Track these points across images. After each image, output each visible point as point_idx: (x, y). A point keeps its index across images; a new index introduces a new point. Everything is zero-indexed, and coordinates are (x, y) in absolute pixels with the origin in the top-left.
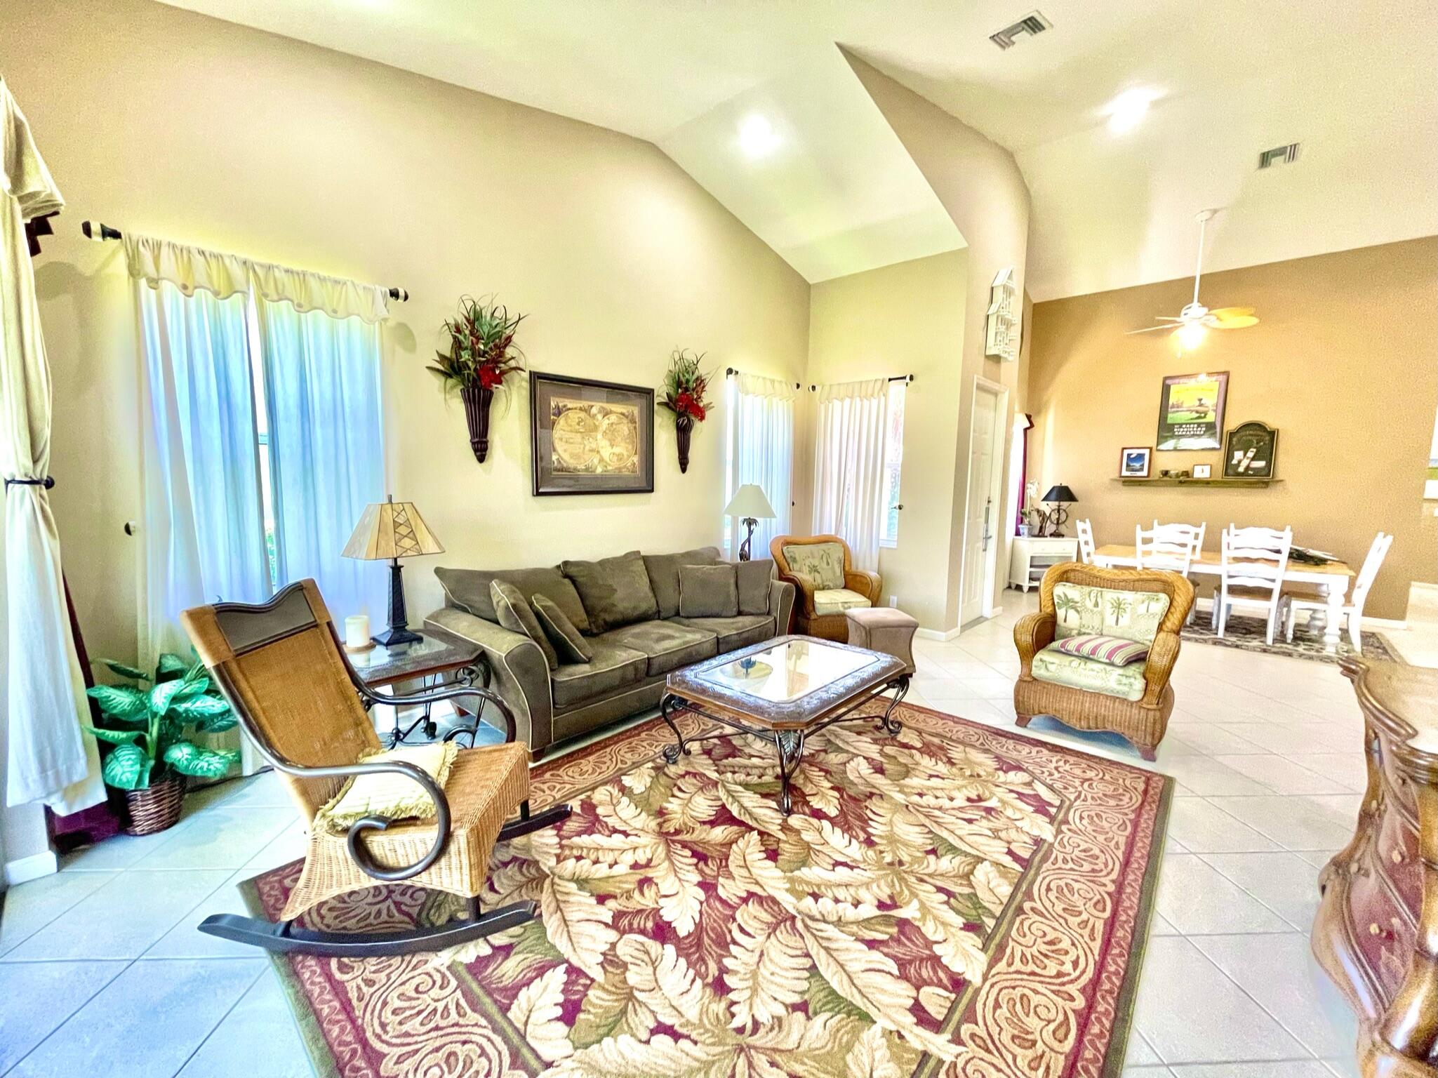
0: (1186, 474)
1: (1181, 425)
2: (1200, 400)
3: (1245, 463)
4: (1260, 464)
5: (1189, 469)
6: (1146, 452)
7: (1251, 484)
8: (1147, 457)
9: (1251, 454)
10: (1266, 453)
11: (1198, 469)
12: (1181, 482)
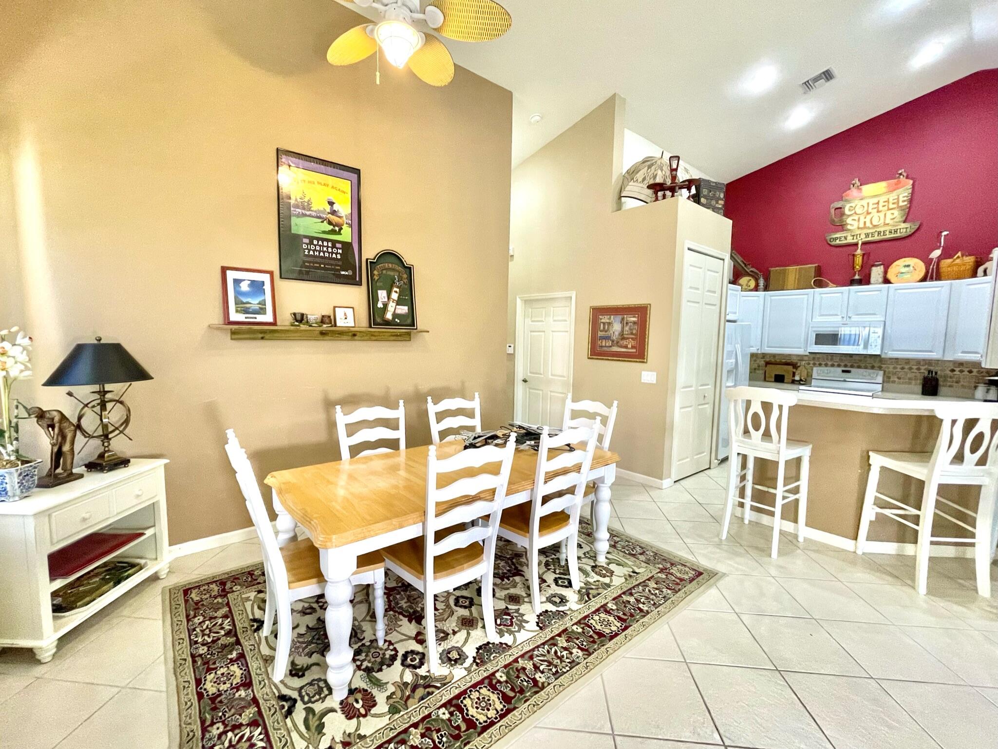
0: (329, 319)
1: (310, 239)
2: (331, 203)
3: (391, 307)
4: (403, 310)
5: (328, 312)
6: (266, 278)
7: (398, 337)
8: (267, 287)
9: (395, 296)
10: (408, 297)
11: (340, 313)
12: (323, 334)
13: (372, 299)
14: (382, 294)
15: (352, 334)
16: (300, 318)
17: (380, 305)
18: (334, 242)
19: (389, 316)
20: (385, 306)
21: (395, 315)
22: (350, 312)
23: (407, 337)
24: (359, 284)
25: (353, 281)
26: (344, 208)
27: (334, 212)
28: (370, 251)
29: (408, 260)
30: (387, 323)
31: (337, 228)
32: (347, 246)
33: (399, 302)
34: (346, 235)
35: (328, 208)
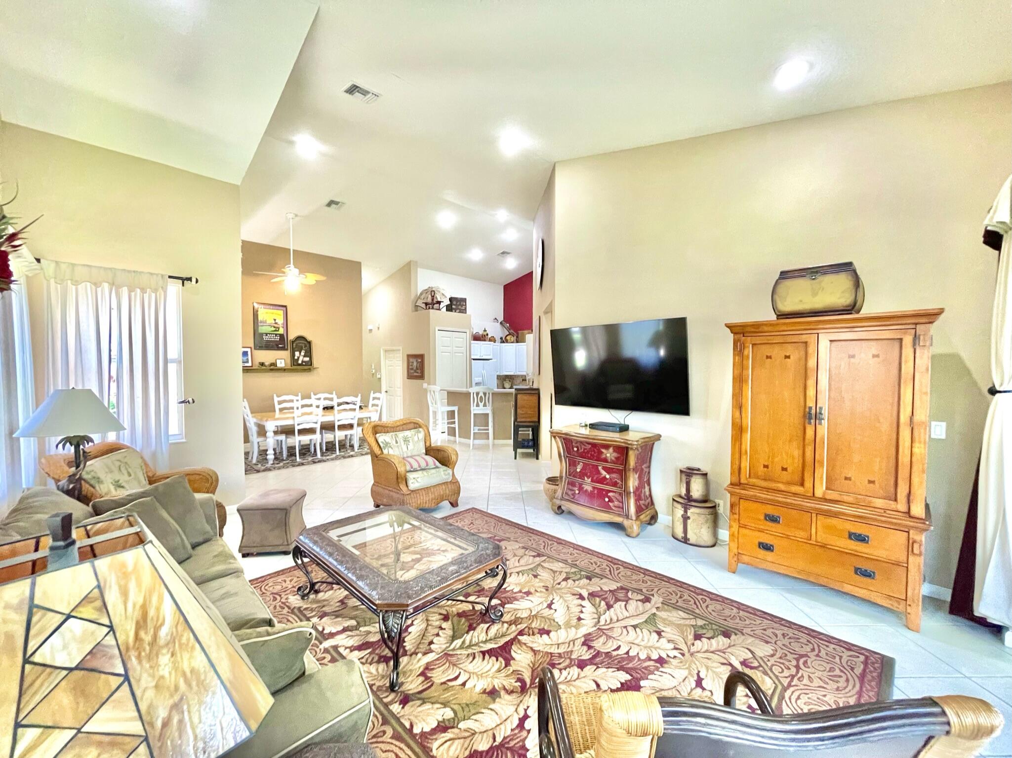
0: (274, 364)
1: (267, 334)
2: (275, 320)
3: (301, 358)
4: (307, 359)
5: (274, 362)
6: (249, 350)
7: (305, 370)
8: (249, 353)
9: (303, 353)
10: (309, 353)
11: (278, 362)
12: (272, 370)
13: (293, 355)
14: (297, 354)
15: (283, 370)
16: (262, 364)
17: (296, 358)
18: (276, 335)
19: (300, 362)
20: (298, 358)
21: (303, 362)
22: (283, 361)
23: (309, 370)
24: (287, 350)
25: (284, 349)
26: (280, 321)
27: (276, 323)
28: (292, 336)
29: (309, 338)
30: (299, 365)
31: (277, 329)
32: (282, 336)
33: (305, 356)
34: (281, 331)
35: (273, 322)
